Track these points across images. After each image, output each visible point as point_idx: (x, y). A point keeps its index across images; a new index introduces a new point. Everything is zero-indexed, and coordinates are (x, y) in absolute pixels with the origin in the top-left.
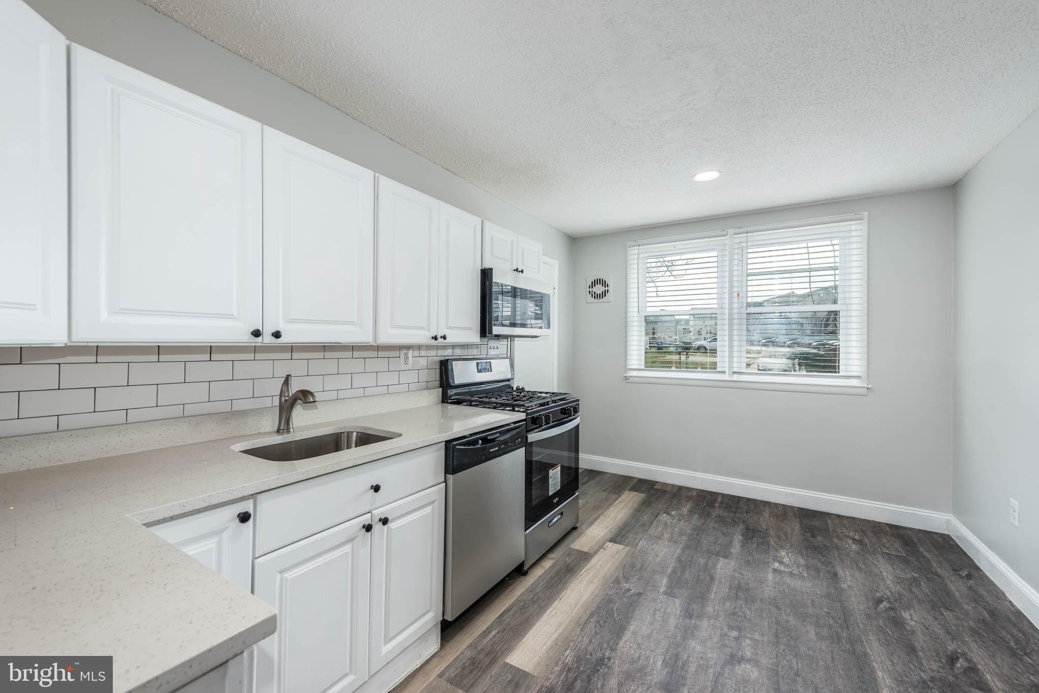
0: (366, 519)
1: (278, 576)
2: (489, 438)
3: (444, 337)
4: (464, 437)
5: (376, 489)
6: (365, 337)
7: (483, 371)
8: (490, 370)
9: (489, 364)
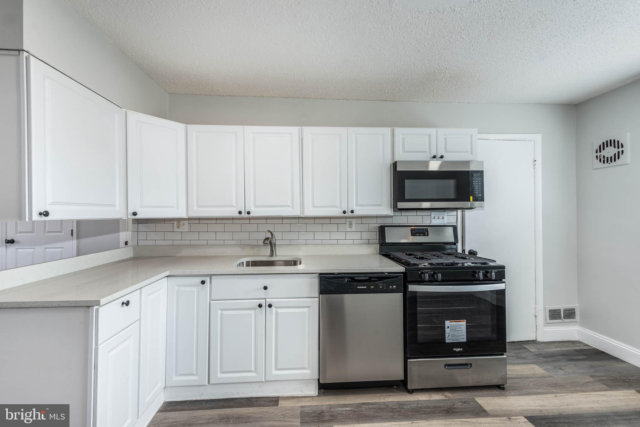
0: (262, 302)
1: (220, 312)
2: (355, 278)
3: (352, 212)
4: (333, 274)
5: (265, 288)
6: (297, 213)
7: (418, 235)
8: (426, 235)
9: (426, 230)
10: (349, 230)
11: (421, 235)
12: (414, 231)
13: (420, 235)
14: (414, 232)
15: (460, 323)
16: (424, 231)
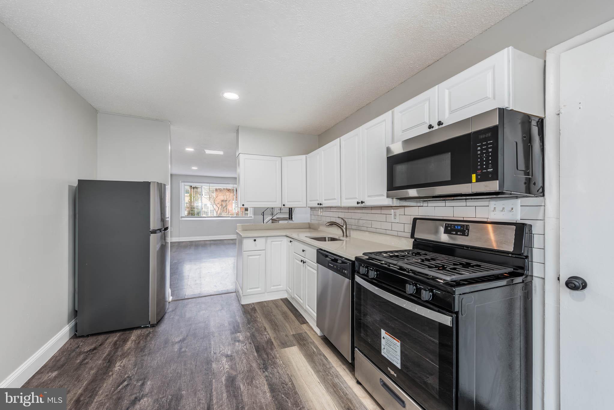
3: (362, 202)
7: (454, 233)
8: (466, 234)
9: (467, 227)
10: (393, 220)
11: (459, 233)
12: (451, 227)
13: (456, 234)
14: (449, 228)
15: (395, 341)
16: (464, 228)
